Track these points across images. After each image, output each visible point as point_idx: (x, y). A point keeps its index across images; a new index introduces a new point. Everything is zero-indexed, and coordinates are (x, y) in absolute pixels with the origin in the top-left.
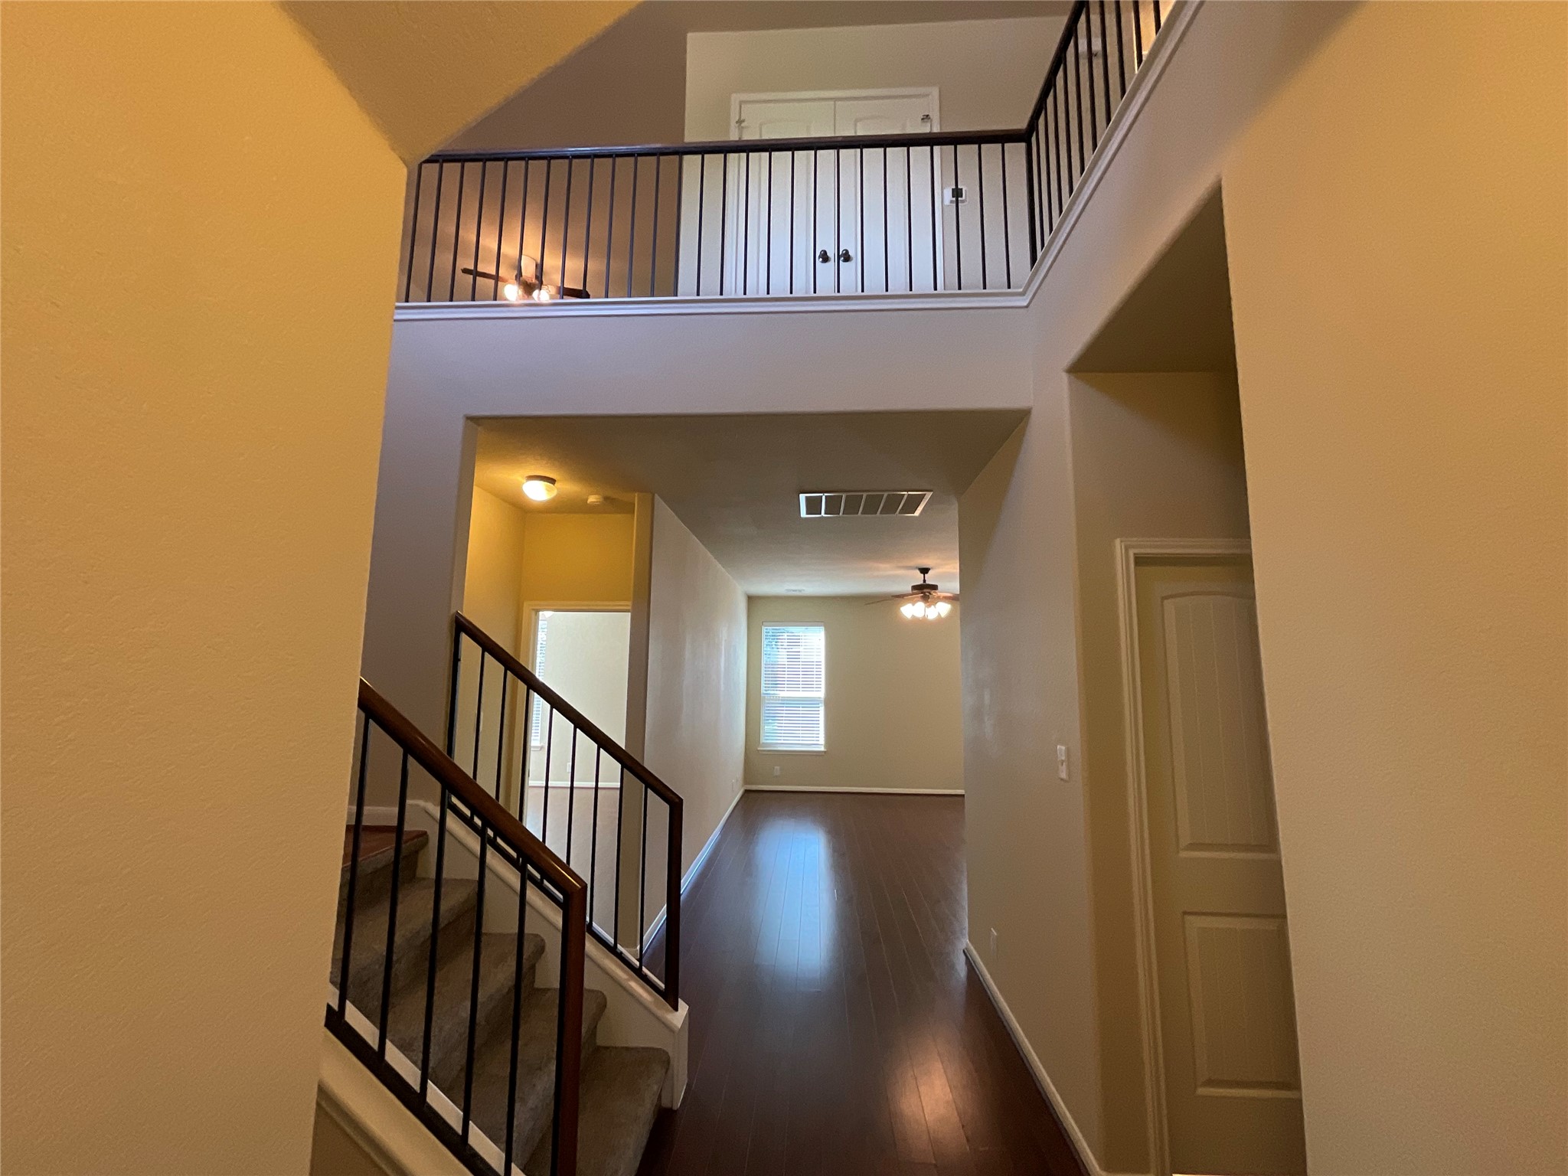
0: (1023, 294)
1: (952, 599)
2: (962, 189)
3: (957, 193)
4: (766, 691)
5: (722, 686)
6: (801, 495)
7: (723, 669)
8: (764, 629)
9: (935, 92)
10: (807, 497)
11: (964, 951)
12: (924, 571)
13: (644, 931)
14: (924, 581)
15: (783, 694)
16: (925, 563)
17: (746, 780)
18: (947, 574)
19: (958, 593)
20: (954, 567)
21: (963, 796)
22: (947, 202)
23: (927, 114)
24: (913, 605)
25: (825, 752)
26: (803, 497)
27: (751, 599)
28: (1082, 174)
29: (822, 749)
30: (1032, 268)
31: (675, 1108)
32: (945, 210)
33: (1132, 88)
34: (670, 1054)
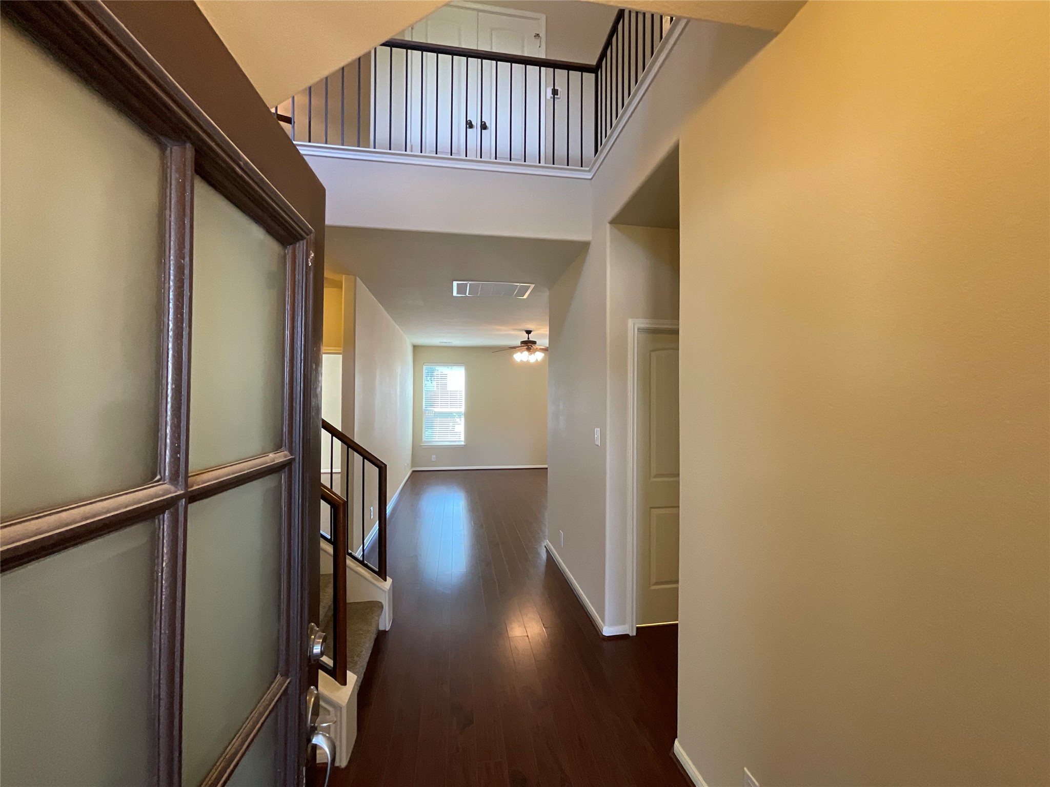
0: (589, 171)
1: (545, 350)
2: (558, 90)
3: (555, 92)
4: (426, 408)
5: (399, 404)
6: (454, 282)
7: (398, 394)
8: (424, 367)
9: (544, 17)
10: (458, 284)
11: (545, 546)
12: (529, 332)
13: (365, 538)
14: (528, 338)
15: (436, 410)
16: (529, 327)
17: (413, 465)
18: (541, 335)
19: (548, 346)
20: (545, 331)
21: (547, 468)
22: (548, 97)
23: (538, 33)
24: (521, 353)
25: (465, 445)
26: (455, 283)
27: (415, 348)
28: (629, 97)
29: (463, 443)
30: (595, 156)
31: (387, 630)
32: (547, 101)
33: (650, 65)
34: (383, 603)
